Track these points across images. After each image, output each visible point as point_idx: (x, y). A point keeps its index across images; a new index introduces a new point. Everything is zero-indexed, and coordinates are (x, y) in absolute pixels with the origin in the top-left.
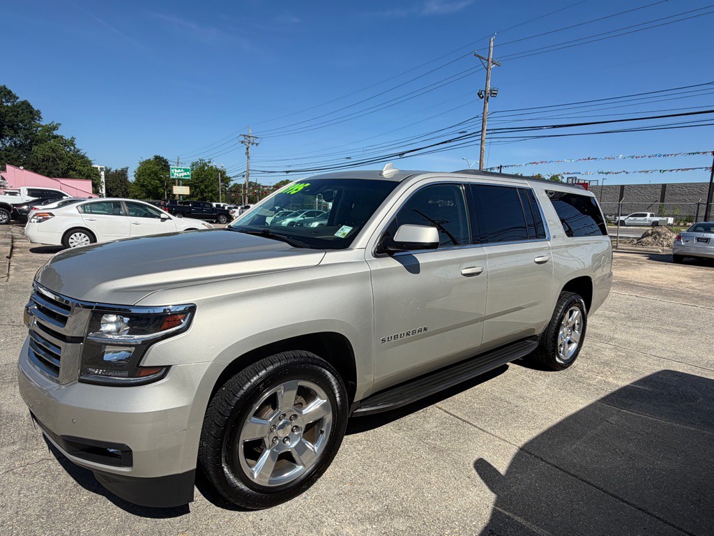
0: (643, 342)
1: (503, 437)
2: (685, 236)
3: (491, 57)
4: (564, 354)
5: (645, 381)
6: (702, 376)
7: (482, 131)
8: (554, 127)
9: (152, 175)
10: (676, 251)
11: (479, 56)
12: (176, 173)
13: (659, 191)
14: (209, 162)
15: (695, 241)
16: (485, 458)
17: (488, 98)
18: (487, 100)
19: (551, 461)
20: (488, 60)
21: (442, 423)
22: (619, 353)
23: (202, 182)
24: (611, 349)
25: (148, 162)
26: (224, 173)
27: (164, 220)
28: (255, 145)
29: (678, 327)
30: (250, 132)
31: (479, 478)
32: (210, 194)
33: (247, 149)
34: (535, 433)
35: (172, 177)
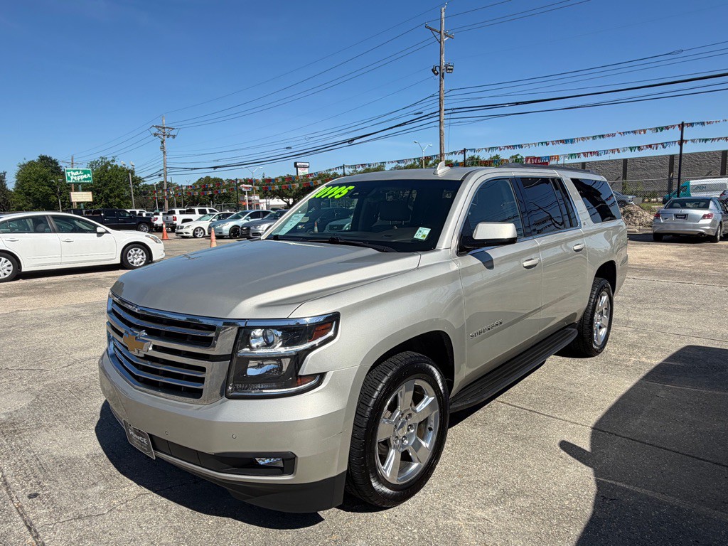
0: (659, 322)
1: (572, 420)
2: (663, 213)
3: (443, 29)
4: (597, 340)
5: (673, 357)
6: (722, 348)
7: (440, 111)
8: (517, 104)
9: (40, 180)
10: (656, 230)
11: (430, 29)
12: (73, 176)
13: (621, 167)
14: (113, 161)
15: (674, 218)
16: (567, 440)
17: (443, 74)
18: (443, 76)
19: (625, 435)
20: (440, 32)
21: (511, 415)
22: (641, 335)
23: (105, 185)
24: (632, 332)
25: (31, 164)
26: (133, 173)
27: (100, 234)
28: (171, 138)
29: (684, 304)
30: (164, 123)
31: (570, 458)
32: (117, 200)
33: (162, 142)
34: (600, 414)
35: (68, 181)
